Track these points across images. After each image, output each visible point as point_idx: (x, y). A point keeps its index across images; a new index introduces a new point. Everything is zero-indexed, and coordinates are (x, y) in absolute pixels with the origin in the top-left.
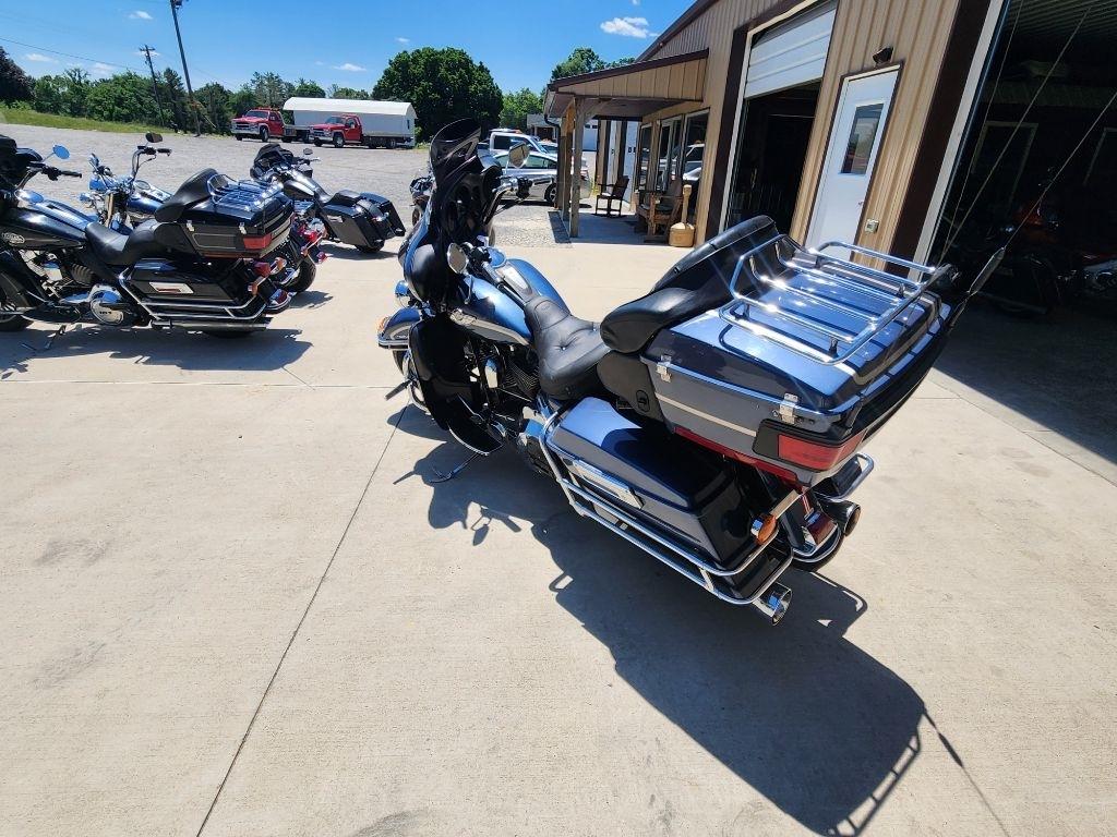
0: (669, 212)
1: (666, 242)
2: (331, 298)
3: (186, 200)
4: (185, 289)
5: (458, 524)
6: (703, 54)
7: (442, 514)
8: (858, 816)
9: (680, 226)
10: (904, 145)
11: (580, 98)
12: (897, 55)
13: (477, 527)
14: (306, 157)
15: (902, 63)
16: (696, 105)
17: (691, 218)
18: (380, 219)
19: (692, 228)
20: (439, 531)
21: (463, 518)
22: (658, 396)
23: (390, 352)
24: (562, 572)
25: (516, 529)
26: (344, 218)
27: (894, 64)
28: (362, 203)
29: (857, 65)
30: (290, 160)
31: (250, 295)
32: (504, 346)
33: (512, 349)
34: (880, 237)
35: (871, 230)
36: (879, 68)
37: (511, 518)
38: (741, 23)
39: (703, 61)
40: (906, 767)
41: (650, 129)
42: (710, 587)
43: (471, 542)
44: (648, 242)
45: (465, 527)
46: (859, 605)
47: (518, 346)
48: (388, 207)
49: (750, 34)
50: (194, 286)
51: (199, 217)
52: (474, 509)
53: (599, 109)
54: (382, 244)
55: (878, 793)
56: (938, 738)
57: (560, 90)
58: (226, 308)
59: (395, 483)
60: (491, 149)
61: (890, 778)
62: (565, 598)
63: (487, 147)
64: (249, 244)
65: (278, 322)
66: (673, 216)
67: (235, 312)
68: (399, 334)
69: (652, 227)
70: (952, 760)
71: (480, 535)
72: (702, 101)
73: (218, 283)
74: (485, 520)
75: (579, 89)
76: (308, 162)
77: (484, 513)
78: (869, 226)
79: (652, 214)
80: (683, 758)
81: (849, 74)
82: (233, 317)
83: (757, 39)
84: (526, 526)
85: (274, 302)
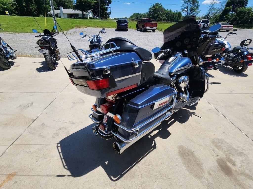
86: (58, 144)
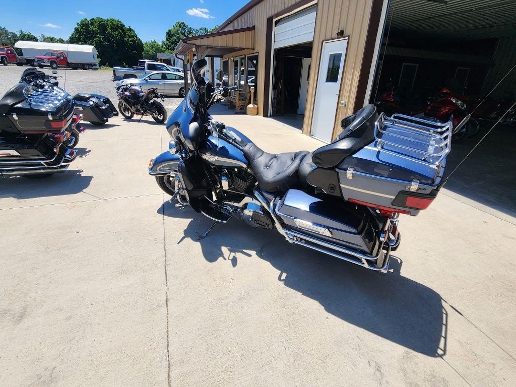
0: (245, 99)
1: (245, 113)
2: (90, 151)
3: (10, 102)
4: (13, 153)
5: (221, 259)
6: (253, 28)
7: (211, 255)
8: (442, 345)
9: (251, 106)
10: (354, 71)
11: (197, 47)
12: (346, 33)
13: (231, 258)
14: (54, 75)
15: (349, 36)
16: (252, 51)
17: (255, 102)
18: (104, 108)
19: (256, 106)
20: (213, 263)
21: (222, 255)
22: (341, 185)
23: (154, 177)
24: (280, 272)
25: (250, 255)
26: (84, 107)
27: (345, 37)
28: (91, 99)
29: (328, 37)
30: (43, 77)
31: (55, 153)
32: (231, 169)
33: (236, 170)
34: (347, 108)
35: (343, 106)
36: (338, 38)
37: (244, 250)
38: (270, 15)
39: (253, 31)
40: (447, 321)
41: (228, 61)
42: (366, 265)
43: (232, 266)
44: (237, 113)
45: (225, 259)
46: (399, 261)
47: (240, 168)
48: (107, 101)
49: (274, 20)
50: (19, 151)
51: (20, 111)
52: (224, 249)
53: (208, 52)
54: (107, 121)
55: (443, 334)
56: (450, 307)
57: (188, 42)
58: (42, 162)
59: (178, 243)
60: (146, 70)
61: (444, 327)
62: (287, 283)
63: (144, 69)
64: (55, 125)
65: (72, 166)
66: (247, 101)
67: (47, 163)
68: (162, 167)
69: (238, 107)
70: (460, 315)
71: (234, 262)
72: (254, 49)
73: (36, 148)
74: (233, 254)
75: (198, 42)
76: (55, 78)
77: (231, 251)
78: (342, 104)
79: (238, 101)
80: (371, 341)
81: (325, 40)
82: (46, 166)
83: (277, 23)
84: (253, 253)
85: (68, 156)
86: (441, 356)
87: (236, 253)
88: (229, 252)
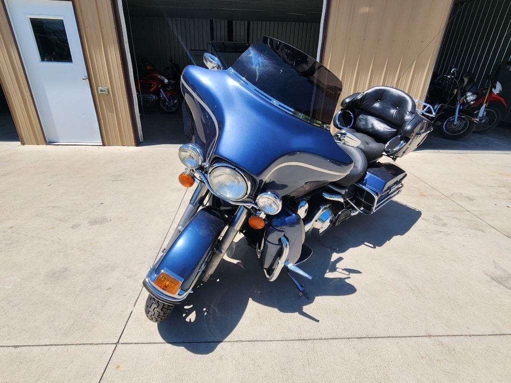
45: (349, 278)
87: (337, 267)
88: (336, 272)
